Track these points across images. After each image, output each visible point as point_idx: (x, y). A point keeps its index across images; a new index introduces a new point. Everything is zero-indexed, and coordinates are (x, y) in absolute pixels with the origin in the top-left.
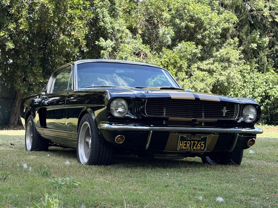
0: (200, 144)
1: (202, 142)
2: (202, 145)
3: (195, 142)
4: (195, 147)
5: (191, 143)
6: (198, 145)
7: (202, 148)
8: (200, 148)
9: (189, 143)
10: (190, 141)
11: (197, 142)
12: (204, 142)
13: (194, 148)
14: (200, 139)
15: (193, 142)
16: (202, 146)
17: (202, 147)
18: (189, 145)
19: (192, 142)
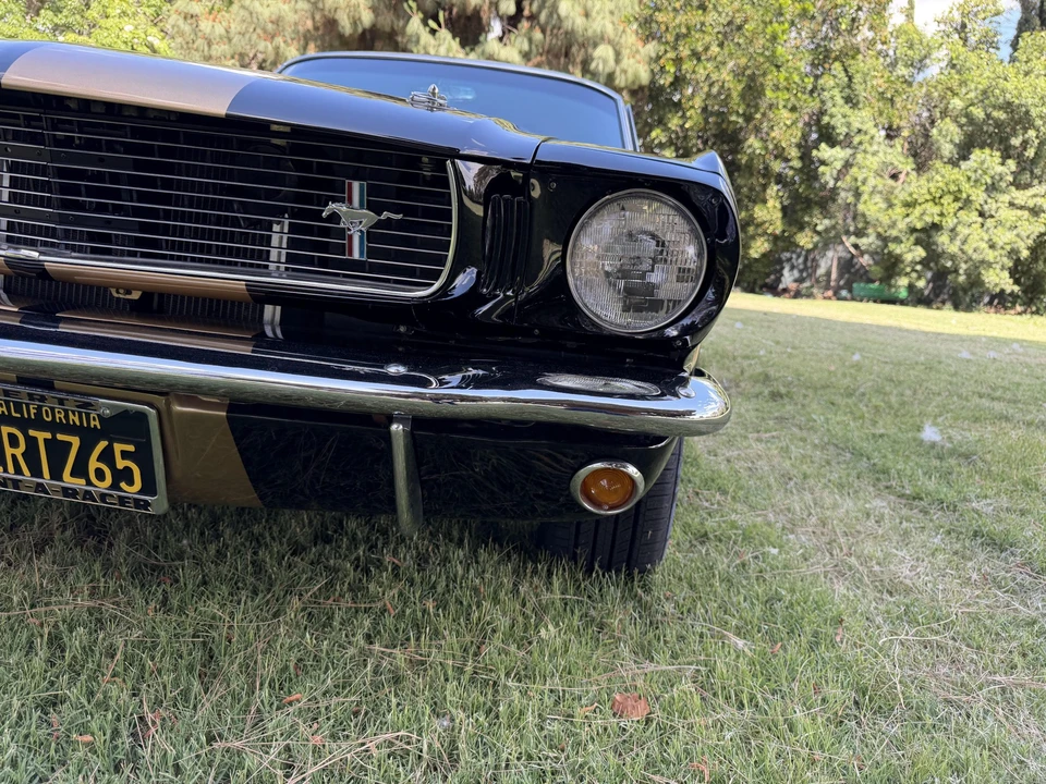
0: (107, 457)
1: (118, 448)
2: (121, 464)
3: (60, 437)
4: (73, 474)
5: (32, 443)
6: (93, 464)
7: (123, 485)
8: (115, 486)
9: (14, 441)
10: (23, 424)
11: (75, 441)
12: (131, 448)
13: (69, 480)
14: (95, 423)
15: (48, 435)
16: (126, 475)
17: (131, 482)
18: (23, 454)
19: (42, 436)
